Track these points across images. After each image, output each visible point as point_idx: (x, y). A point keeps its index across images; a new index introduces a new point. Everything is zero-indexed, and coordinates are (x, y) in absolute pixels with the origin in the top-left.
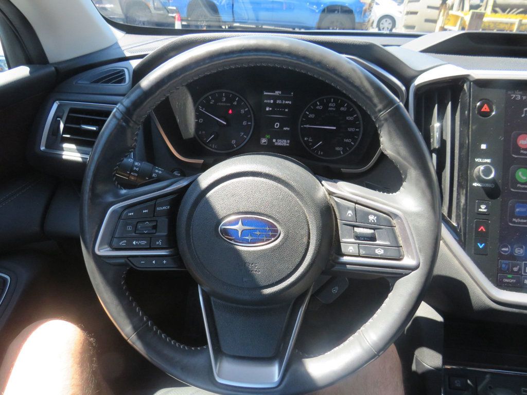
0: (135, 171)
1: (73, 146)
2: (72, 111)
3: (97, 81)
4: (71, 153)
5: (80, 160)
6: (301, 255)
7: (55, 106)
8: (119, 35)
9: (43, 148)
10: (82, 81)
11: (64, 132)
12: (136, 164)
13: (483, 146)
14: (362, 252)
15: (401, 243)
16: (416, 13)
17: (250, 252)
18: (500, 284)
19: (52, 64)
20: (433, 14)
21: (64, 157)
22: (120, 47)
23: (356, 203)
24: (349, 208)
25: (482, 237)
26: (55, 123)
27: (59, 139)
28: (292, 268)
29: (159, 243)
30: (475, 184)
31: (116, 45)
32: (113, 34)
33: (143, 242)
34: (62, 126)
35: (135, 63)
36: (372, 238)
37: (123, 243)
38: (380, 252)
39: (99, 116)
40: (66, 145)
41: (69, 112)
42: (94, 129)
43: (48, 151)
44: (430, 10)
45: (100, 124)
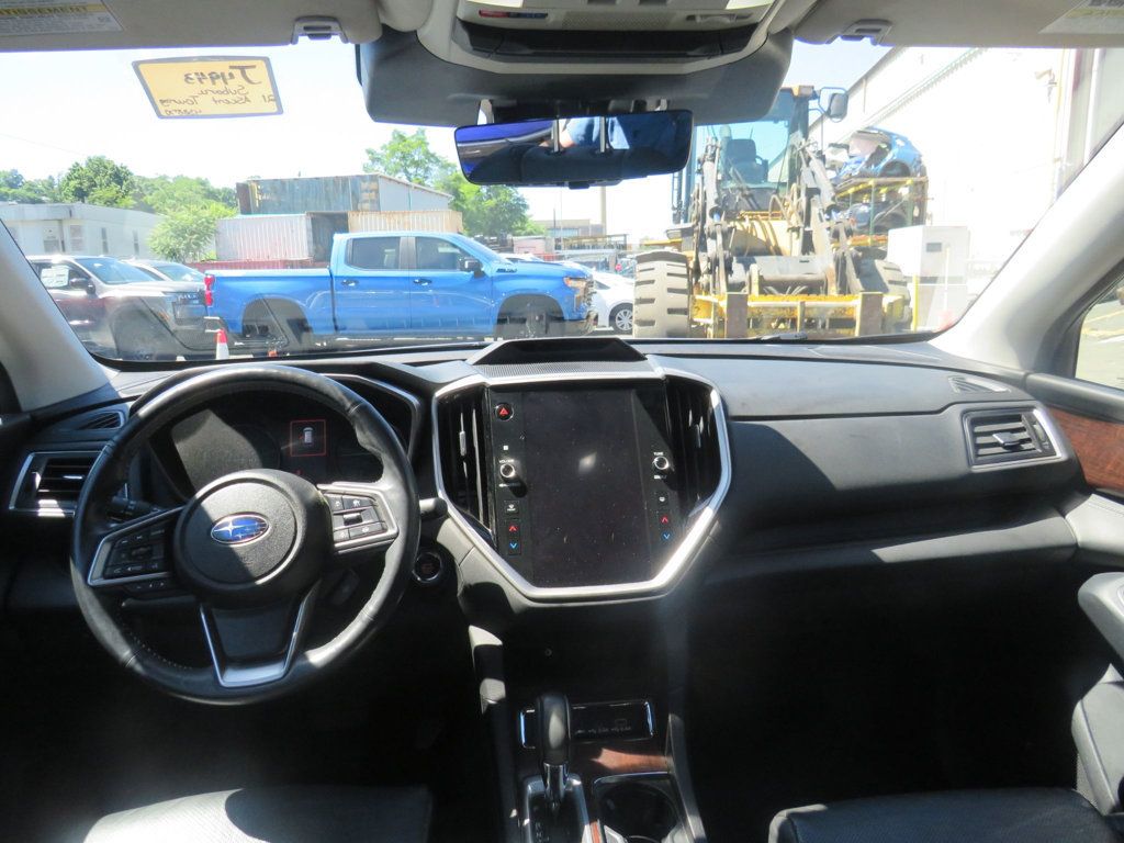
0: (130, 510)
1: (54, 502)
2: (52, 461)
3: (83, 428)
4: (49, 509)
5: (62, 515)
6: (290, 542)
7: (30, 459)
8: (112, 374)
9: (11, 508)
10: (63, 429)
11: (41, 486)
12: (132, 502)
13: (506, 448)
14: (352, 534)
15: (384, 519)
16: (651, 301)
17: (241, 548)
18: (538, 581)
19: (26, 413)
20: (681, 301)
21: (40, 515)
22: (112, 389)
23: (344, 494)
24: (336, 499)
25: (513, 537)
26: (30, 478)
27: (34, 494)
28: (282, 554)
29: (155, 566)
30: (501, 485)
31: (108, 386)
32: (103, 375)
33: (139, 568)
34: (38, 479)
35: (130, 404)
36: (359, 520)
37: (117, 571)
38: (366, 530)
39: (82, 465)
40: (42, 502)
41: (48, 464)
42: (80, 478)
43: (19, 510)
44: (672, 295)
45: (84, 472)
